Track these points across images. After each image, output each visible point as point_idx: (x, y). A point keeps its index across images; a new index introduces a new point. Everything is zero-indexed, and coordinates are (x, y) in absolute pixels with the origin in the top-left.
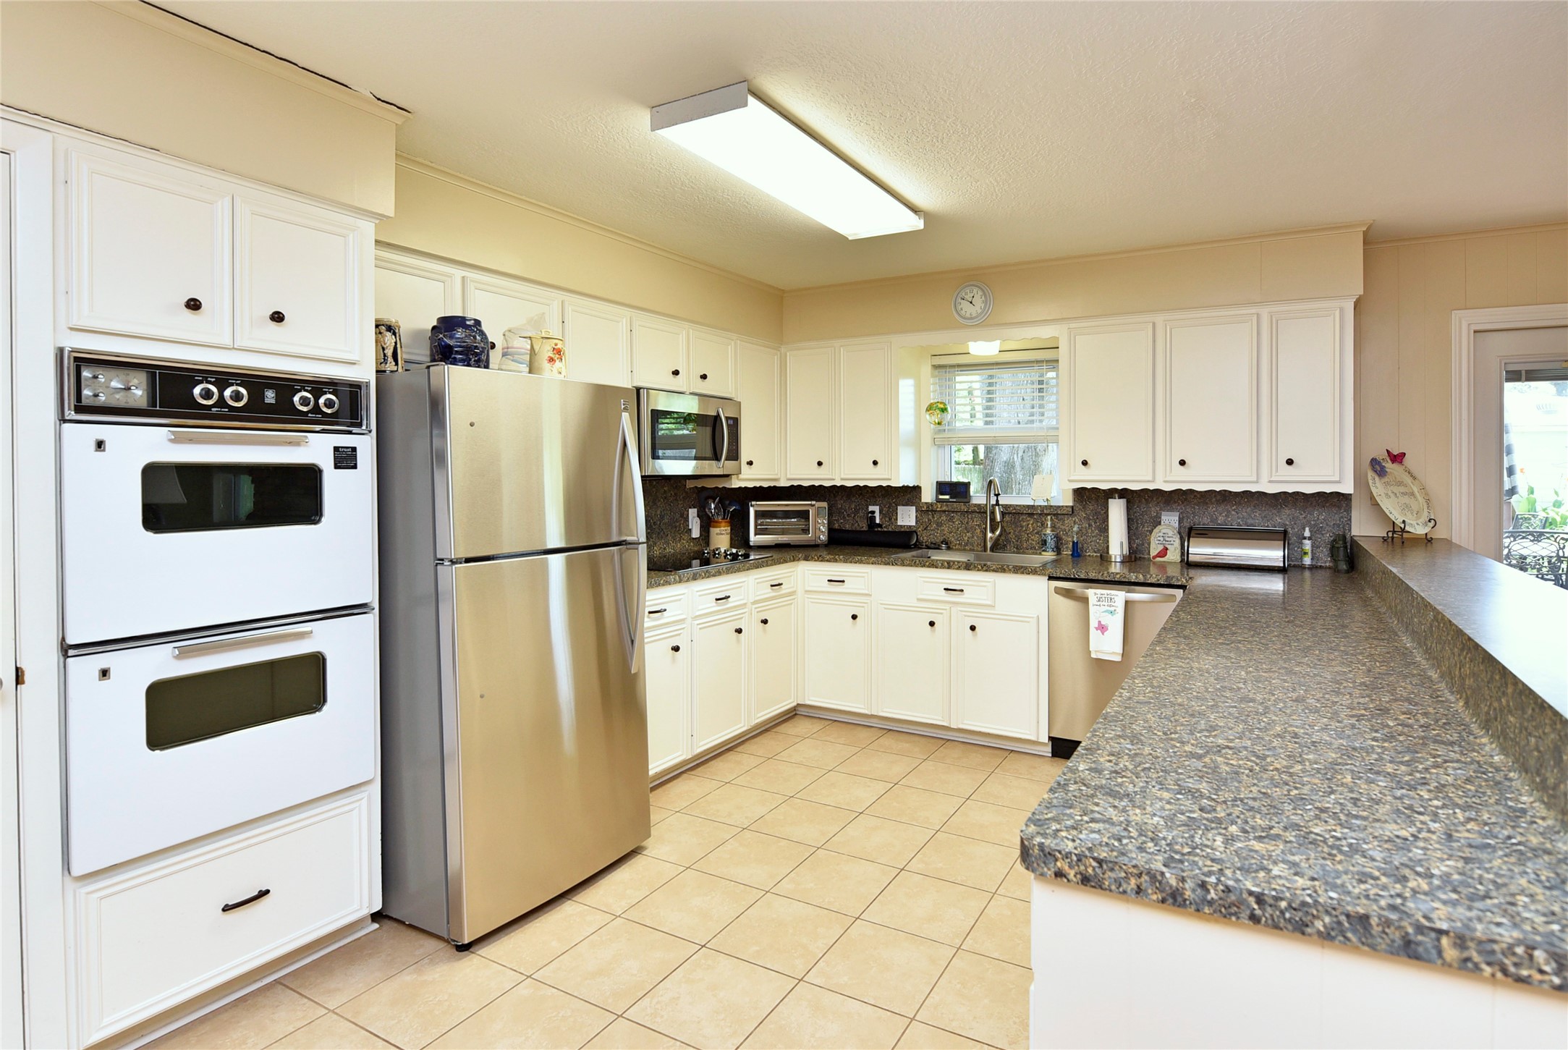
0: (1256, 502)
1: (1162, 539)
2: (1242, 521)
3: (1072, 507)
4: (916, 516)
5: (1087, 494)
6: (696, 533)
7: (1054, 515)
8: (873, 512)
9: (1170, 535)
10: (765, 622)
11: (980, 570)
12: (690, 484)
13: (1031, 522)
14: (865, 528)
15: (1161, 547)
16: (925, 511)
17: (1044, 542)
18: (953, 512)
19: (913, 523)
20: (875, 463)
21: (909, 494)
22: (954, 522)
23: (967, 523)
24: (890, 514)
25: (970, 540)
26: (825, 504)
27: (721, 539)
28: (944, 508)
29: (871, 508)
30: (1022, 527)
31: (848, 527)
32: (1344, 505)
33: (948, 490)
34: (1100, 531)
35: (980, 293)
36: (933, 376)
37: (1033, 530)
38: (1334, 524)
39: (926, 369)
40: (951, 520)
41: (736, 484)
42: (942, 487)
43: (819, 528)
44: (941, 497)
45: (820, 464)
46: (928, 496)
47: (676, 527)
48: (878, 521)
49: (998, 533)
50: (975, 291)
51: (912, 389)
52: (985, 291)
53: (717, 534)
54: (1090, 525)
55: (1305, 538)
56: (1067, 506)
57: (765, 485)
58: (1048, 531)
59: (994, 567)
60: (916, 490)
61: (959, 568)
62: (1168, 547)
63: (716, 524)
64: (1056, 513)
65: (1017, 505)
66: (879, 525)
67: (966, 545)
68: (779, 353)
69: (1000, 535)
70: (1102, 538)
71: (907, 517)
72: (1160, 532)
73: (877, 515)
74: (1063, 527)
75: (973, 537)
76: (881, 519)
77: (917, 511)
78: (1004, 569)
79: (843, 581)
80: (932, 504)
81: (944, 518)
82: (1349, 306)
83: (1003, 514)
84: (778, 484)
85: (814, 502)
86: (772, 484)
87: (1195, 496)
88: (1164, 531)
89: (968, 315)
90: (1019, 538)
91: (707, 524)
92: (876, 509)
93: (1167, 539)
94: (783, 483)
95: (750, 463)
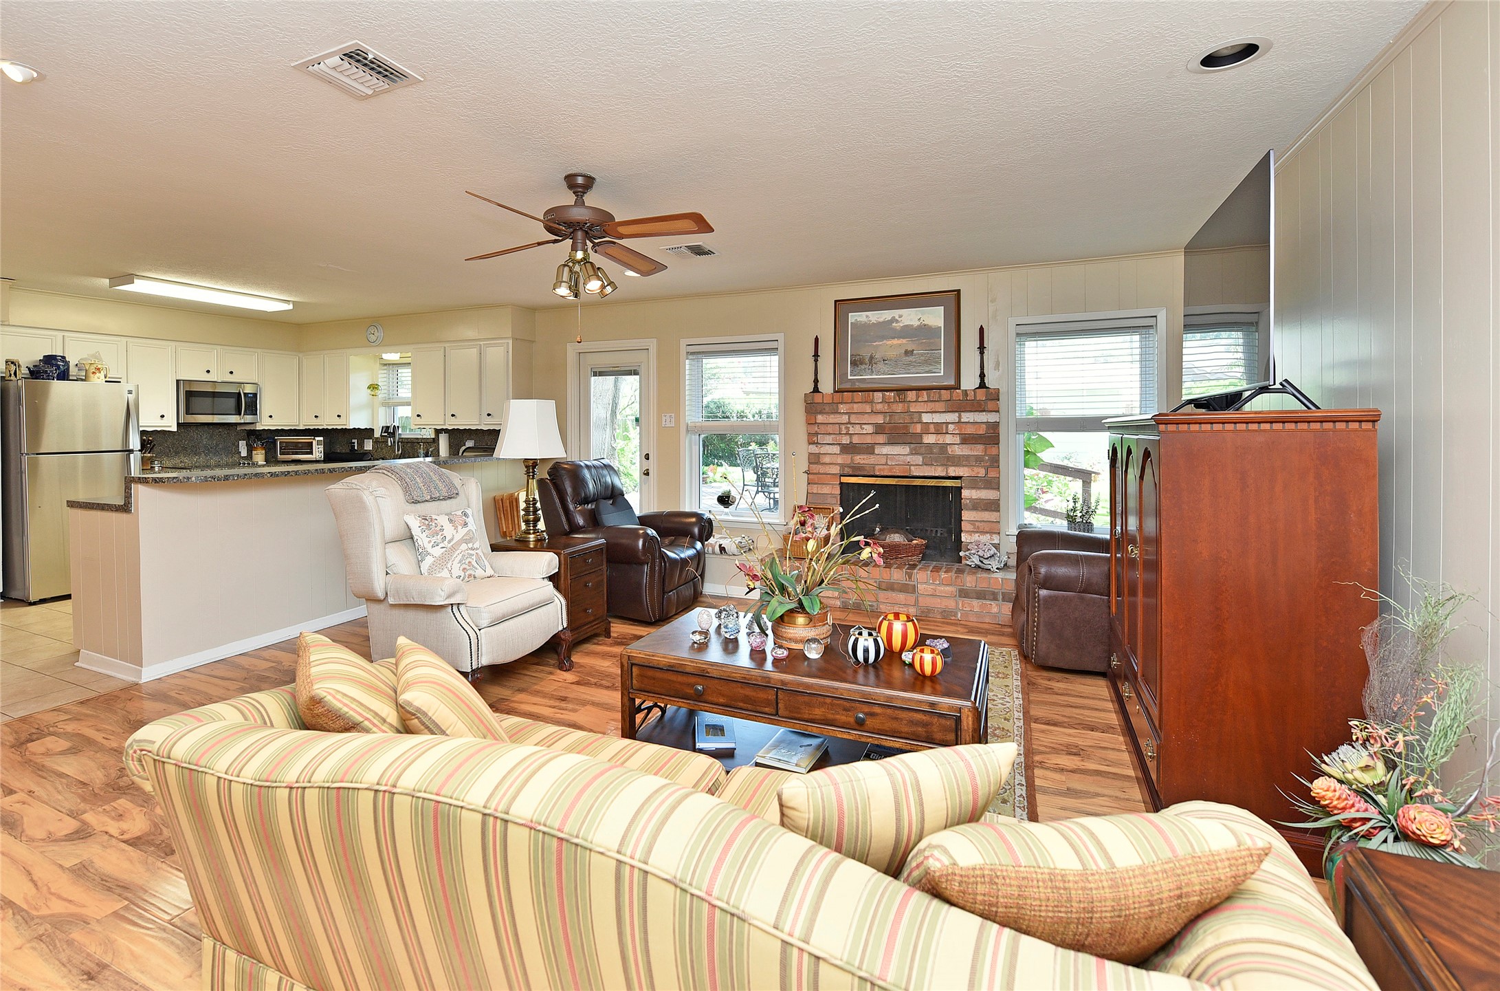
3: (433, 439)
6: (244, 453)
7: (424, 442)
8: (353, 443)
12: (237, 428)
16: (376, 441)
19: (372, 447)
20: (339, 416)
21: (368, 432)
24: (361, 444)
26: (321, 438)
27: (259, 457)
28: (385, 440)
29: (352, 440)
31: (344, 451)
33: (388, 430)
35: (377, 330)
36: (381, 370)
40: (387, 446)
41: (259, 427)
42: (385, 429)
43: (318, 452)
44: (383, 434)
45: (316, 417)
46: (377, 434)
47: (229, 450)
50: (374, 329)
52: (379, 328)
53: (257, 454)
57: (285, 428)
60: (372, 430)
63: (256, 449)
65: (410, 438)
66: (356, 448)
68: (297, 357)
71: (368, 445)
73: (356, 444)
77: (373, 441)
80: (379, 438)
81: (383, 444)
85: (314, 437)
86: (291, 428)
89: (372, 341)
91: (250, 449)
92: (356, 441)
94: (301, 428)
95: (271, 417)
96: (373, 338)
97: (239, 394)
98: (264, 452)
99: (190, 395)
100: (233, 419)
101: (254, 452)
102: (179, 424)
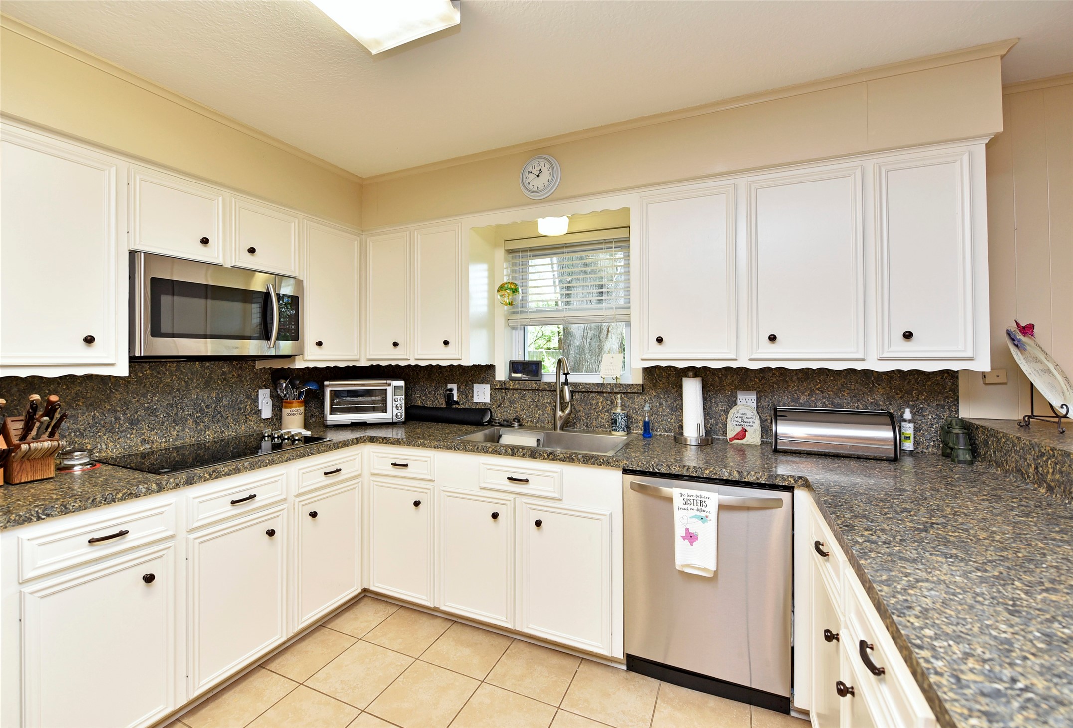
0: (843, 380)
1: (740, 420)
2: (828, 401)
3: (643, 385)
4: (491, 394)
5: (657, 372)
6: (267, 413)
7: (624, 393)
8: (451, 390)
9: (748, 416)
10: (314, 515)
11: (546, 459)
12: (259, 365)
13: (601, 401)
14: (444, 406)
15: (739, 429)
16: (499, 389)
17: (614, 422)
18: (525, 390)
19: (487, 400)
20: (446, 343)
21: (483, 372)
22: (525, 400)
23: (538, 401)
24: (467, 392)
25: (541, 418)
26: (401, 383)
27: (294, 421)
28: (516, 387)
29: (449, 386)
30: (591, 405)
31: (429, 404)
32: (950, 384)
33: (520, 368)
34: (671, 410)
35: (547, 165)
36: (506, 260)
37: (603, 409)
38: (937, 405)
39: (500, 254)
40: (523, 397)
41: (299, 364)
42: (515, 366)
43: (395, 408)
44: (514, 375)
45: (396, 344)
46: (501, 374)
47: (240, 409)
48: (455, 399)
49: (567, 411)
50: (542, 164)
51: (486, 274)
52: (552, 162)
53: (288, 415)
54: (661, 404)
55: (905, 421)
56: (636, 385)
57: (342, 365)
58: (619, 410)
59: (561, 456)
60: (490, 369)
61: (523, 456)
62: (747, 428)
63: (289, 404)
64: (627, 391)
65: (586, 384)
66: (457, 403)
67: (538, 422)
68: (359, 239)
69: (570, 414)
70: (673, 417)
71: (482, 394)
72: (738, 412)
73: (455, 393)
74: (633, 406)
75: (544, 415)
76: (458, 397)
77: (491, 389)
78: (573, 459)
79: (406, 465)
80: (504, 383)
81: (516, 396)
82: (980, 150)
83: (572, 393)
84: (358, 364)
85: (389, 382)
86: (351, 364)
87: (774, 374)
88: (741, 412)
89: (535, 189)
90: (588, 416)
91: (279, 404)
92: (454, 387)
93: (746, 420)
94: (364, 363)
95: (319, 344)
96: (537, 183)
97: (267, 295)
98: (302, 409)
99: (159, 287)
100: (252, 347)
101: (286, 411)
102: (132, 359)
